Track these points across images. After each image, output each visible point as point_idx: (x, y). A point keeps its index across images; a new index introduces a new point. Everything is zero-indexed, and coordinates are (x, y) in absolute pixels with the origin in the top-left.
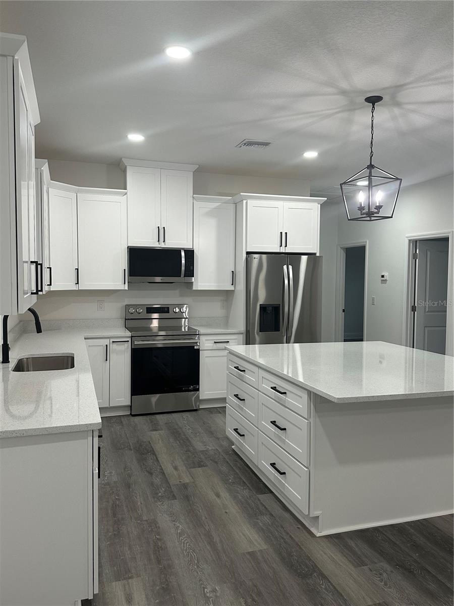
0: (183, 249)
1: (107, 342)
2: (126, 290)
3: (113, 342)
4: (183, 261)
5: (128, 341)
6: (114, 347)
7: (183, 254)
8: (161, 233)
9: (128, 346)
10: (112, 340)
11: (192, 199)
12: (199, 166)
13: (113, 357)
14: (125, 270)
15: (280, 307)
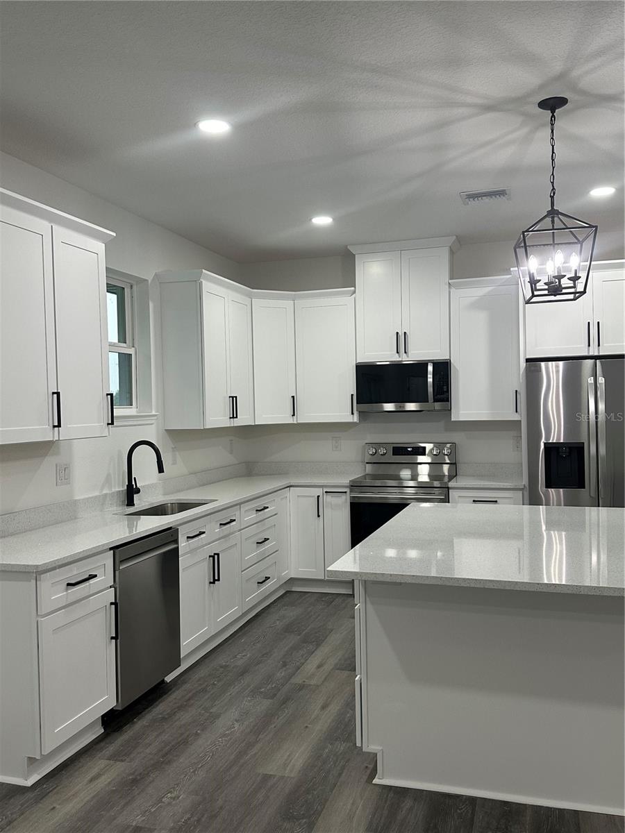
0: (430, 361)
1: (319, 492)
2: (355, 422)
3: (326, 492)
4: (430, 380)
5: (346, 492)
6: (329, 499)
7: (430, 368)
8: (401, 340)
9: (346, 499)
10: (325, 490)
11: (447, 287)
12: (457, 236)
13: (327, 513)
14: (352, 395)
15: (583, 448)
